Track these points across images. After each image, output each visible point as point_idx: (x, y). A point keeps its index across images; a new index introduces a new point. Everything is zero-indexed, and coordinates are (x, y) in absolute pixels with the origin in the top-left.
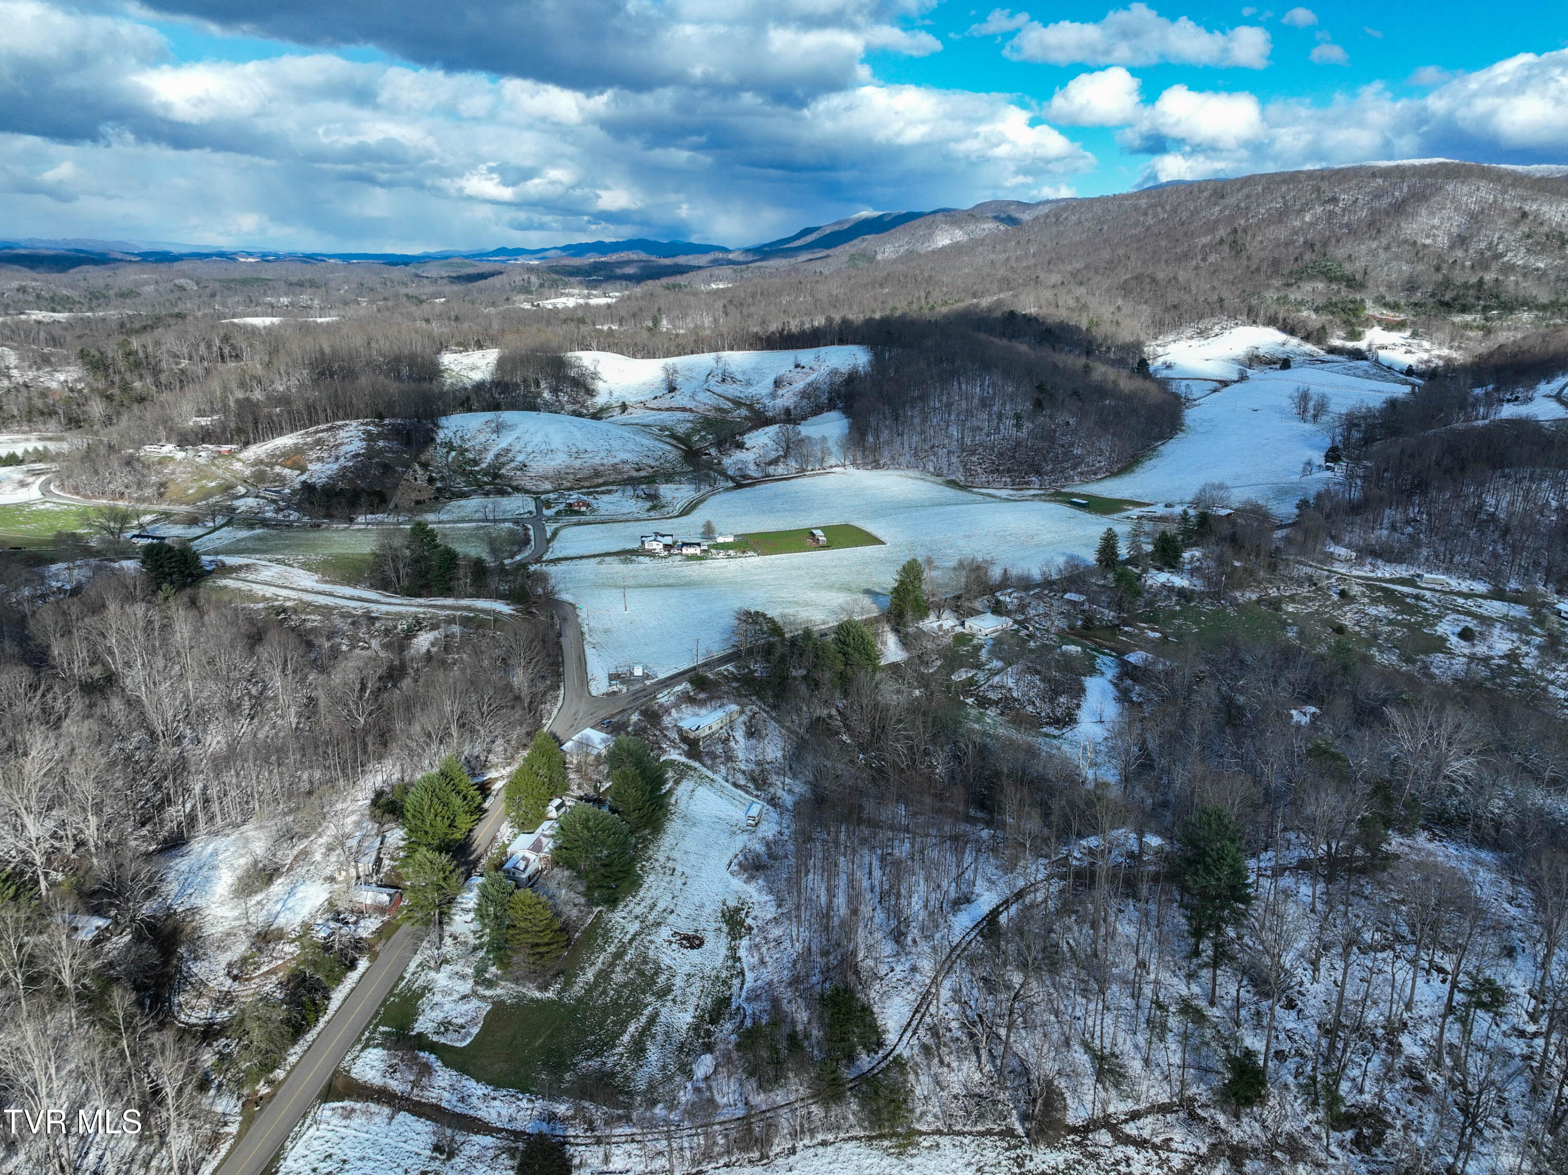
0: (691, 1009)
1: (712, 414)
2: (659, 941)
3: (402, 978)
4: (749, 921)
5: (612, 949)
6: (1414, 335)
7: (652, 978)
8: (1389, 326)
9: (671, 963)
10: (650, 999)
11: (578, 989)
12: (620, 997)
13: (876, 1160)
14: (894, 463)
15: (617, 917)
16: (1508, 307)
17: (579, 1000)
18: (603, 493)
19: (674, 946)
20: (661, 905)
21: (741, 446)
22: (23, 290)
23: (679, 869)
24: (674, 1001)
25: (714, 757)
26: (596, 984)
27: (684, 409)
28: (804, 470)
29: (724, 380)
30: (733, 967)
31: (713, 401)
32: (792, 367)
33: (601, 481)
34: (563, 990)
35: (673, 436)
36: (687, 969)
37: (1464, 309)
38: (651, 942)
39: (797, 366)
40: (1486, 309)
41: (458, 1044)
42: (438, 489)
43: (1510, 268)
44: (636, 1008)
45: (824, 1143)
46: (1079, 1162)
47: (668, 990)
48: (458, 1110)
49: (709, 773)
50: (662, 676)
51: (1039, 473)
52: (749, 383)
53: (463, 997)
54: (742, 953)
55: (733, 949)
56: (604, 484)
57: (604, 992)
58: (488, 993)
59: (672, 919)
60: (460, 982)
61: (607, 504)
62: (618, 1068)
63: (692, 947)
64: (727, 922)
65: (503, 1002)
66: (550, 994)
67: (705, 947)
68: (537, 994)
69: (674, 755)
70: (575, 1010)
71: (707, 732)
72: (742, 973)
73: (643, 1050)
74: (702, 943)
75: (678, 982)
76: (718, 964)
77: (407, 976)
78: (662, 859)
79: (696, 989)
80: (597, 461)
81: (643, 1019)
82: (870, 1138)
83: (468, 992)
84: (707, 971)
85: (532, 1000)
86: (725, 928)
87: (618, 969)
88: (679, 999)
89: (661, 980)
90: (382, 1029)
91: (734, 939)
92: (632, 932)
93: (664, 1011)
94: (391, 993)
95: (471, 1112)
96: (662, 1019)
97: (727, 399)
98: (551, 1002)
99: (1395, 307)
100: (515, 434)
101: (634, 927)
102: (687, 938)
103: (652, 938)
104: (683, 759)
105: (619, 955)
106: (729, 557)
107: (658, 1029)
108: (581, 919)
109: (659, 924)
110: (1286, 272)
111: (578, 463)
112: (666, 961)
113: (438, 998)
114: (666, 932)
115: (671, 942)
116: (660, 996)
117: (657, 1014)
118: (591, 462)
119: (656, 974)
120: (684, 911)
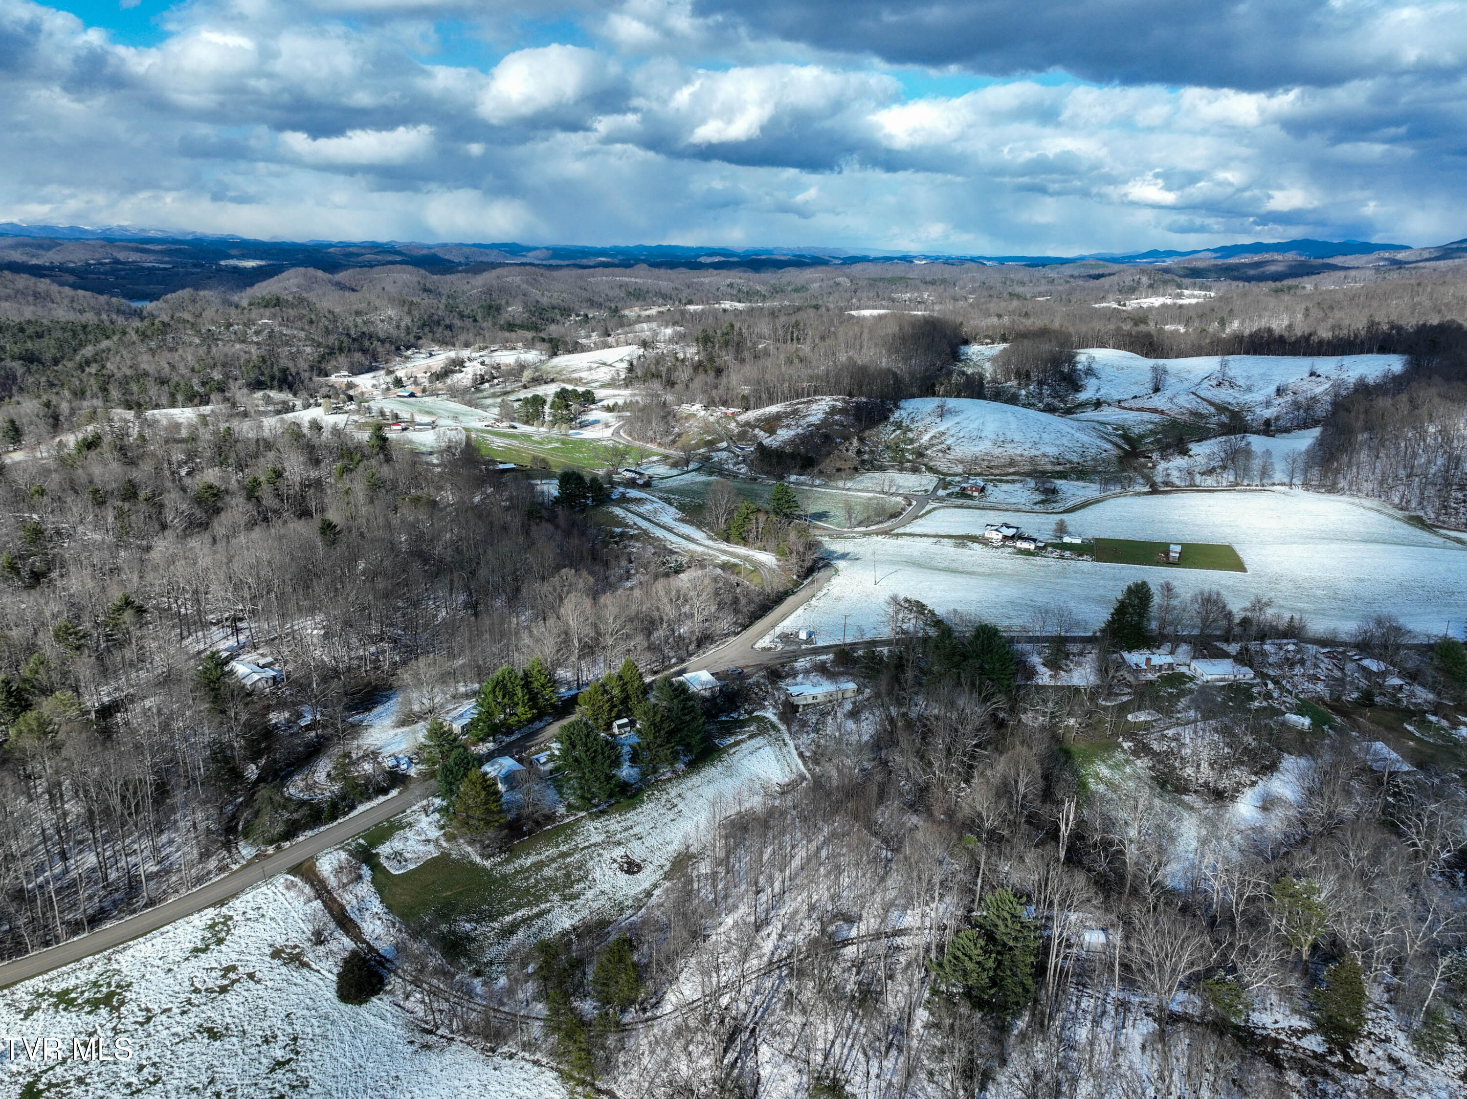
0: (577, 918)
1: (1183, 418)
2: (606, 856)
3: (403, 811)
5: (564, 848)
7: (572, 883)
9: (598, 877)
10: (556, 897)
11: (510, 869)
12: (535, 887)
14: (1354, 489)
15: (591, 825)
17: (504, 877)
18: (1007, 482)
19: (615, 865)
20: (636, 830)
21: (1184, 452)
22: (731, 285)
23: (680, 807)
24: (571, 907)
25: (804, 724)
26: (528, 869)
27: (1155, 411)
28: (1237, 485)
29: (1219, 385)
30: (640, 900)
31: (1193, 405)
32: (1306, 375)
33: (1012, 470)
34: (500, 864)
35: (1124, 435)
36: (606, 887)
38: (599, 855)
39: (1312, 374)
41: (392, 871)
42: (863, 462)
44: (538, 900)
45: (536, 1063)
47: (576, 896)
48: (352, 916)
49: (787, 737)
50: (819, 644)
52: (1249, 389)
53: (426, 841)
54: (658, 892)
55: (655, 886)
56: (1013, 474)
57: (527, 879)
58: (445, 844)
59: (635, 843)
60: (434, 829)
61: (998, 493)
62: (481, 937)
63: (627, 872)
64: (674, 863)
65: (449, 855)
66: (487, 864)
67: (637, 876)
68: (478, 860)
69: (770, 714)
70: (494, 882)
71: (810, 701)
72: (640, 906)
73: (512, 933)
74: (637, 872)
75: (590, 894)
76: (632, 893)
77: (408, 811)
78: (673, 793)
79: (596, 904)
80: (1018, 451)
81: (535, 910)
83: (433, 838)
84: (619, 895)
85: (471, 862)
86: (667, 868)
87: (554, 865)
88: (576, 907)
89: (577, 887)
90: (361, 841)
91: (664, 878)
92: (593, 841)
93: (557, 911)
94: (387, 820)
95: (359, 921)
96: (549, 916)
97: (1211, 403)
98: (484, 869)
100: (957, 419)
101: (596, 838)
102: (630, 863)
103: (605, 852)
104: (774, 719)
105: (564, 855)
108: (563, 817)
111: (997, 452)
112: (596, 874)
113: (410, 834)
114: (618, 852)
115: (615, 861)
116: (565, 898)
117: (549, 911)
118: (1011, 452)
119: (579, 881)
120: (649, 841)
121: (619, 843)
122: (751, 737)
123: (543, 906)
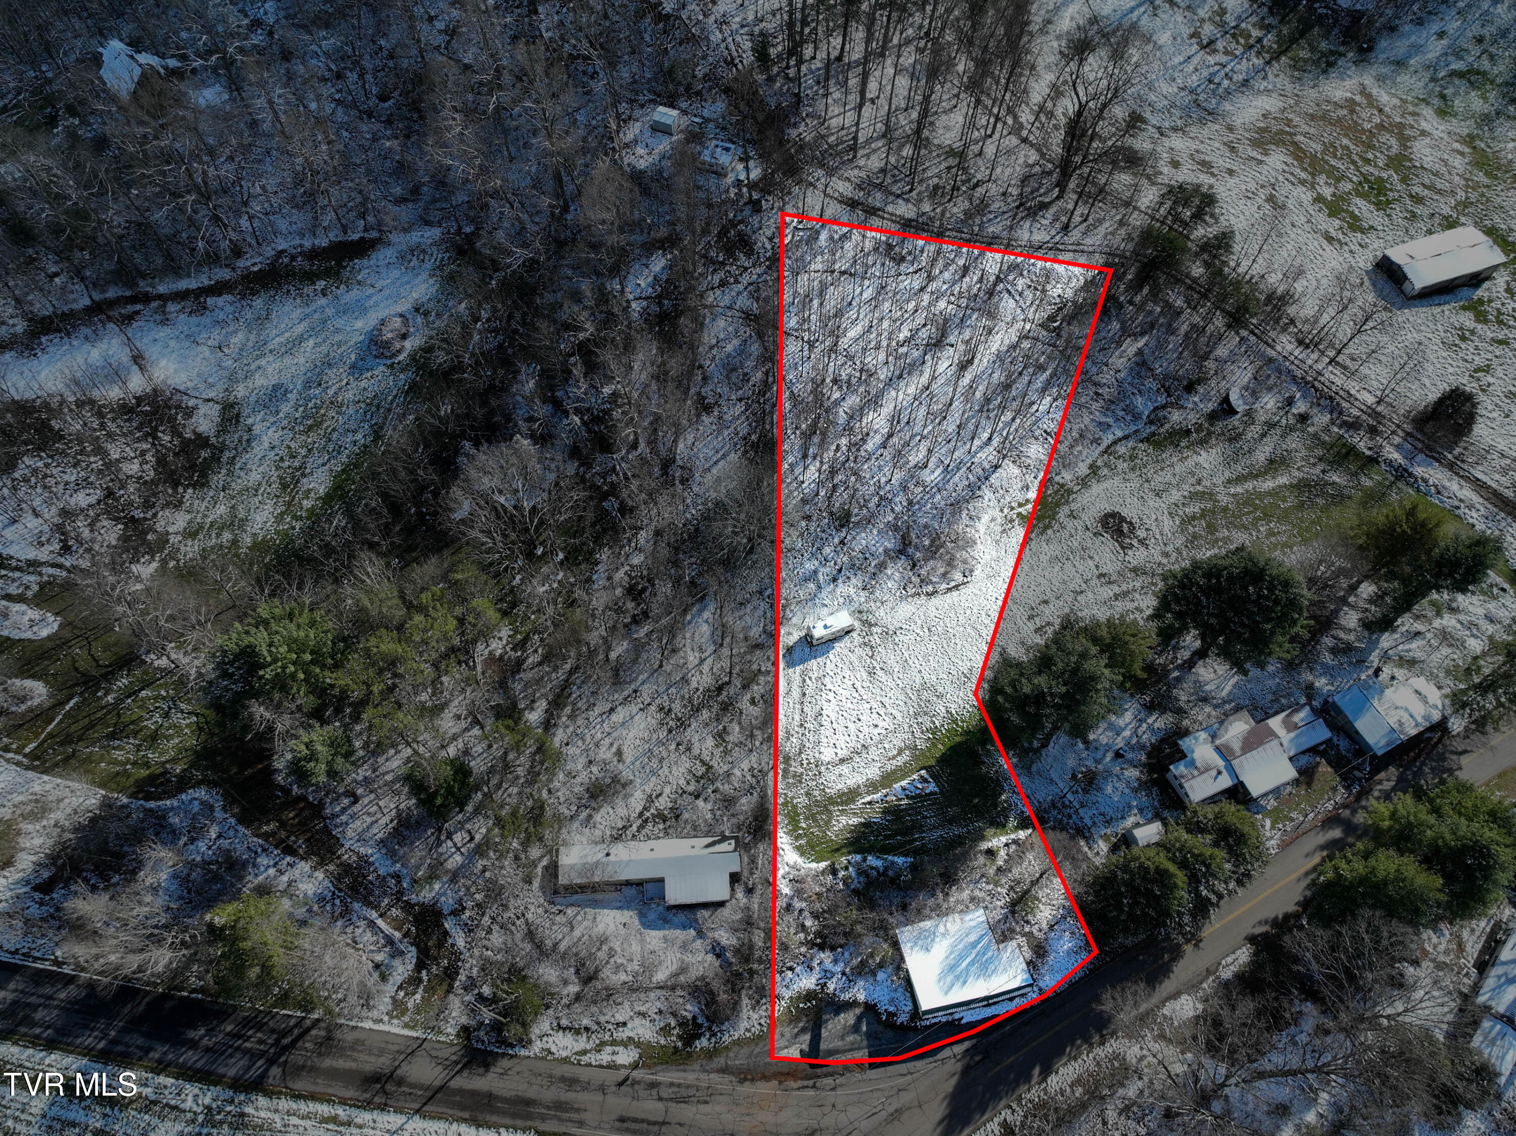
0: (1190, 463)
2: (1155, 553)
7: (1203, 516)
10: (1223, 500)
19: (1141, 534)
20: (1108, 592)
23: (1031, 626)
24: (1199, 482)
38: (1166, 555)
44: (1248, 500)
47: (1194, 497)
54: (1083, 469)
55: (1084, 482)
57: (1271, 533)
59: (1110, 566)
62: (1312, 460)
63: (1123, 519)
64: (1053, 517)
67: (1109, 508)
72: (1106, 452)
74: (1107, 516)
75: (1176, 496)
76: (1117, 481)
79: (1166, 476)
81: (1249, 485)
84: (1135, 483)
86: (1063, 512)
88: (1192, 480)
89: (1194, 508)
91: (1070, 492)
93: (1218, 480)
96: (1227, 474)
102: (1117, 534)
103: (1159, 558)
107: (1239, 469)
112: (1169, 523)
114: (1137, 556)
115: (1142, 542)
116: (1210, 495)
117: (1229, 481)
119: (1194, 518)
120: (1088, 568)
121: (1135, 570)
122: (850, 795)
123: (1239, 489)
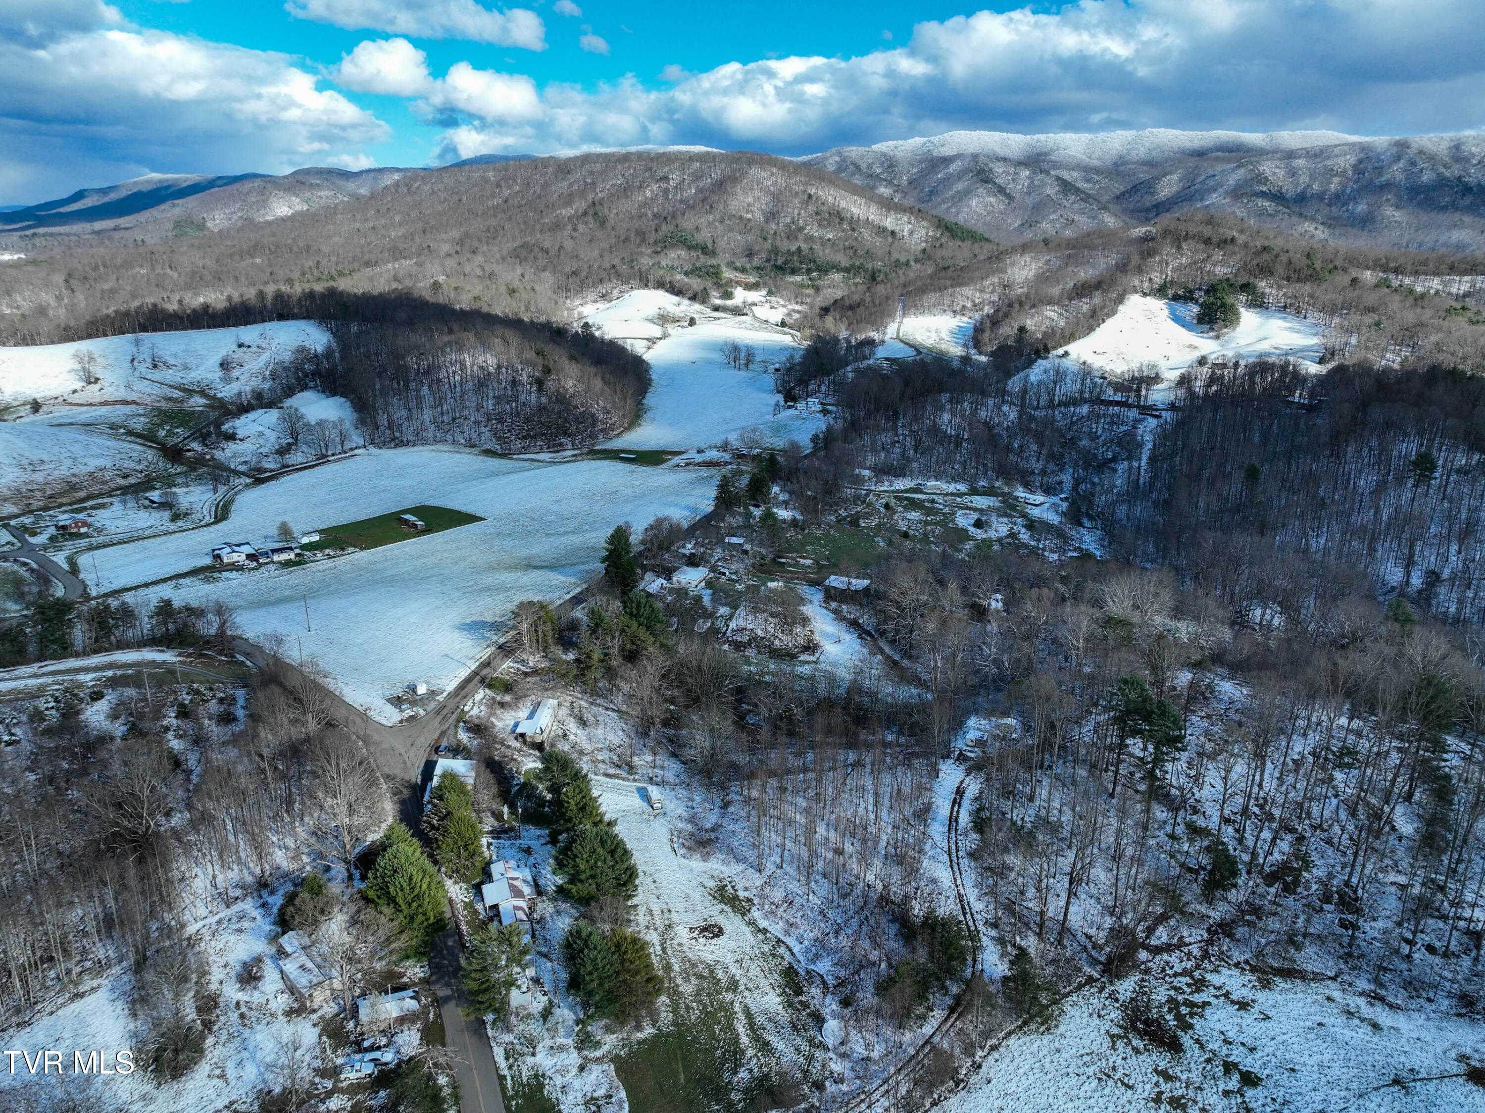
0: (768, 989)
1: (163, 405)
2: (685, 941)
3: (503, 1078)
4: (742, 894)
5: (657, 965)
6: (770, 293)
7: (713, 977)
8: (749, 287)
9: (714, 957)
10: (729, 996)
11: (665, 1015)
12: (705, 1006)
13: (1038, 1043)
14: (419, 439)
16: (824, 269)
17: (676, 1024)
19: (702, 940)
20: (656, 908)
21: (230, 437)
24: (749, 989)
26: (674, 1002)
27: (125, 402)
28: (324, 456)
29: (155, 366)
30: (767, 939)
31: (157, 390)
32: (234, 347)
33: (82, 494)
34: (655, 1021)
35: (131, 433)
36: (731, 957)
37: (794, 272)
38: (680, 945)
39: (240, 346)
40: (809, 271)
43: (809, 239)
44: (727, 1009)
46: (1143, 980)
47: (734, 982)
50: (450, 687)
51: (566, 434)
52: (188, 367)
53: (582, 1068)
54: (763, 924)
55: (752, 923)
56: (89, 497)
58: (598, 1053)
59: (676, 916)
60: (564, 1055)
61: (110, 519)
62: (765, 1069)
63: (717, 936)
64: (724, 902)
65: (617, 1056)
66: (649, 1030)
67: (726, 931)
68: (639, 1035)
70: (680, 1034)
72: (779, 941)
73: (767, 1044)
74: (721, 929)
76: (753, 942)
77: (505, 1072)
79: (754, 971)
80: (64, 471)
81: (742, 1017)
82: (1020, 1028)
83: (580, 1061)
84: (750, 951)
85: (640, 1042)
86: (727, 908)
87: (679, 981)
88: (750, 985)
89: (721, 975)
91: (744, 914)
92: (656, 942)
93: (750, 1002)
96: (756, 1009)
97: (172, 387)
98: (656, 1037)
99: (743, 270)
101: (655, 937)
102: (703, 930)
103: (677, 940)
105: (668, 968)
106: (330, 557)
107: (760, 1020)
109: (670, 926)
110: (652, 240)
111: (39, 477)
112: (709, 958)
113: (559, 1080)
114: (683, 931)
115: (695, 938)
116: (733, 990)
117: (747, 1007)
118: (56, 474)
119: (712, 972)
120: (679, 906)
123: (737, 1009)
